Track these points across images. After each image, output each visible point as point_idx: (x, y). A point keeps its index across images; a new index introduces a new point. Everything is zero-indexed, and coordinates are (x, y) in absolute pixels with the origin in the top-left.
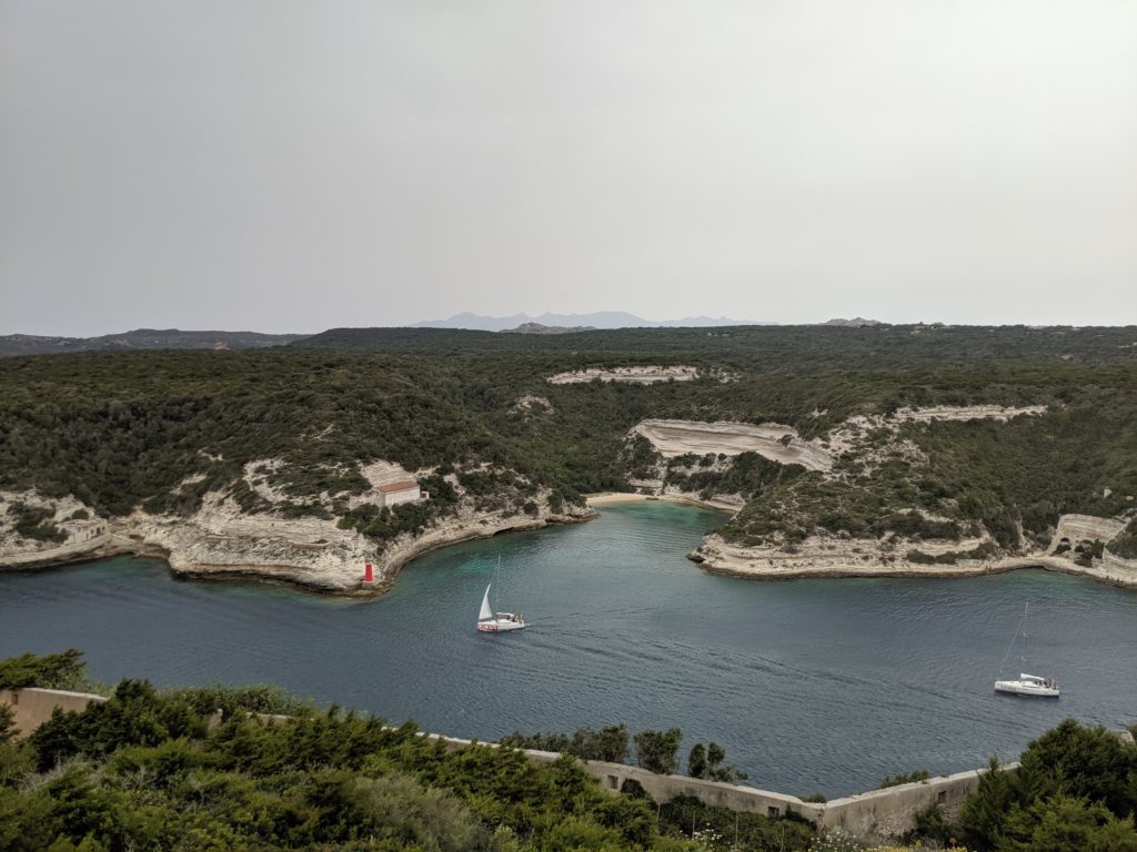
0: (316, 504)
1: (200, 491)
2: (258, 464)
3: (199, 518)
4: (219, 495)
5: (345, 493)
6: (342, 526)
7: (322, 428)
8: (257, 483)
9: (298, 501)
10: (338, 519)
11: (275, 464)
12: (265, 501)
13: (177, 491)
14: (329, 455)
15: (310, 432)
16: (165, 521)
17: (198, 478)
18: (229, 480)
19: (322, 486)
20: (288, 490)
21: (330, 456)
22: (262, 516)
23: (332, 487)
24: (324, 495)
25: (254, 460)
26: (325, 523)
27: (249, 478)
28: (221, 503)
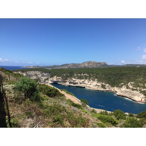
0: (137, 89)
1: (122, 85)
2: (130, 83)
3: (122, 89)
4: (125, 86)
5: (142, 88)
6: (140, 93)
9: (134, 88)
10: (139, 91)
11: (132, 83)
12: (130, 88)
13: (120, 85)
15: (139, 79)
16: (118, 88)
18: (126, 84)
19: (138, 86)
20: (133, 86)
21: (141, 82)
23: (140, 87)
25: (130, 82)
26: (137, 92)
27: (129, 84)
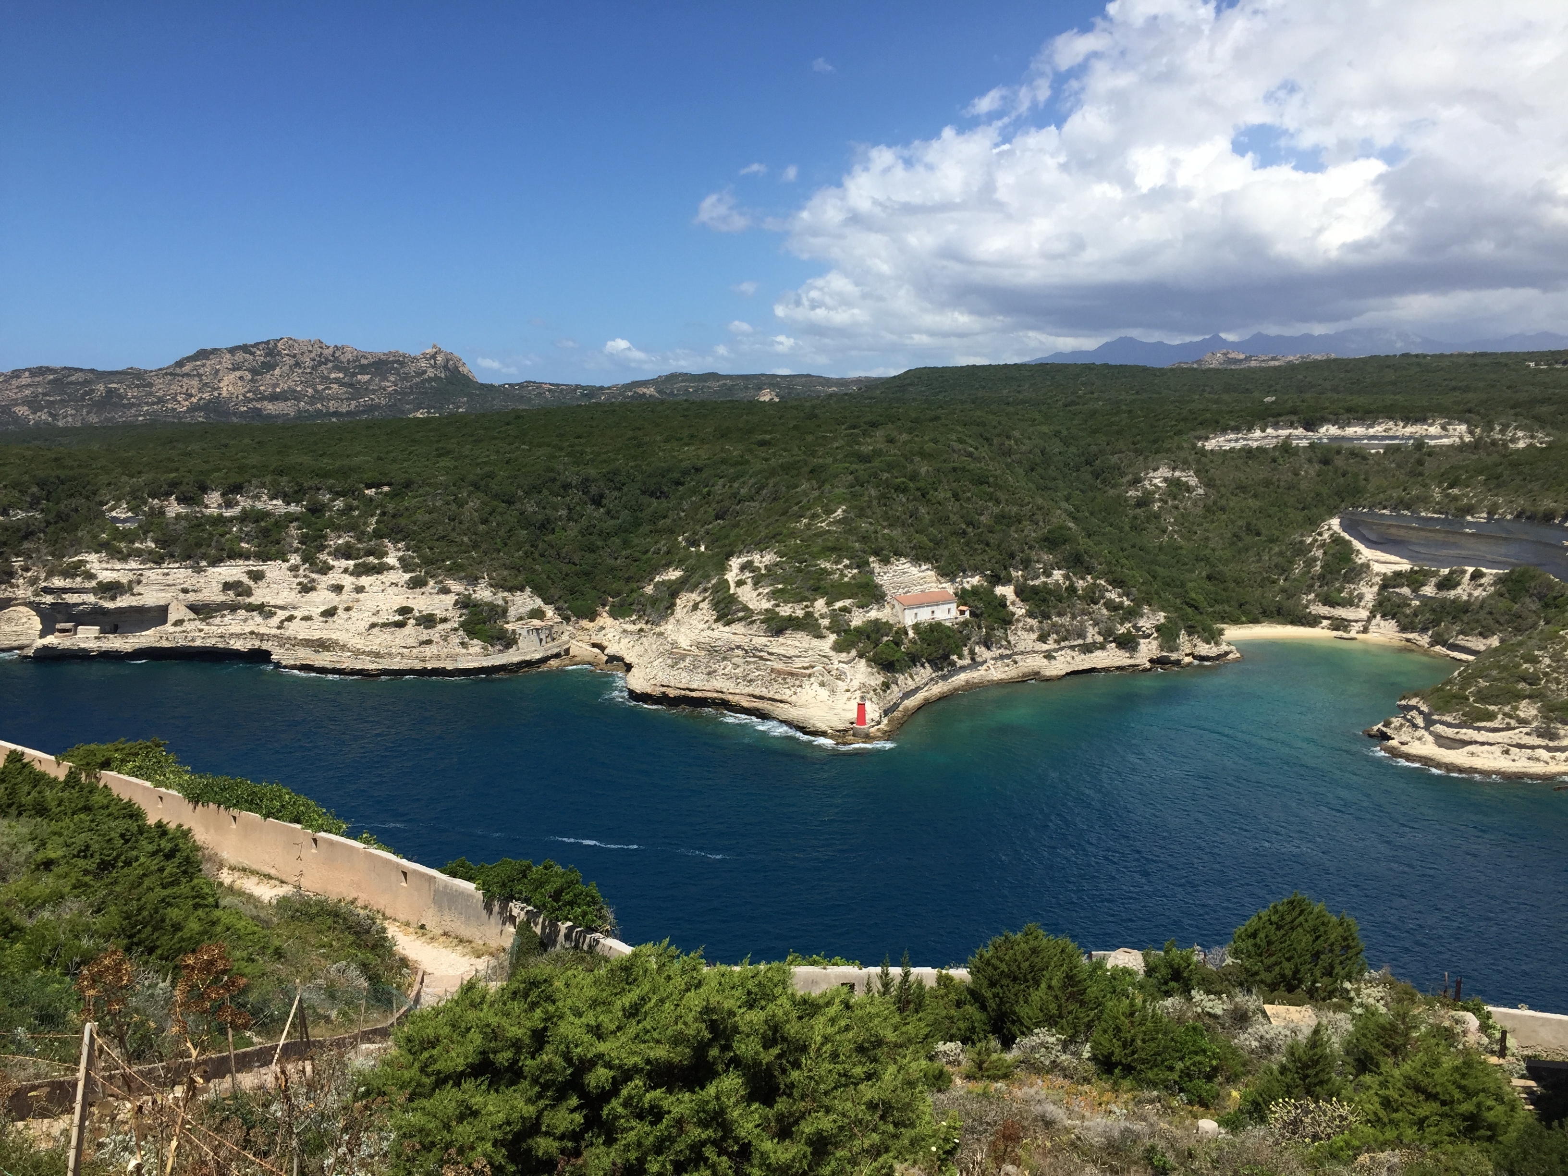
0: (809, 615)
1: (673, 591)
2: (743, 559)
3: (668, 627)
4: (695, 596)
5: (847, 602)
6: (838, 647)
7: (829, 512)
8: (740, 583)
9: (785, 611)
10: (833, 637)
11: (763, 560)
12: (745, 608)
13: (649, 589)
14: (833, 549)
15: (814, 516)
16: (630, 627)
17: (674, 574)
18: (708, 578)
19: (818, 590)
20: (774, 595)
21: (836, 550)
22: (738, 627)
23: (834, 593)
24: (820, 604)
25: (740, 553)
26: (816, 642)
27: (731, 576)
28: (695, 607)
